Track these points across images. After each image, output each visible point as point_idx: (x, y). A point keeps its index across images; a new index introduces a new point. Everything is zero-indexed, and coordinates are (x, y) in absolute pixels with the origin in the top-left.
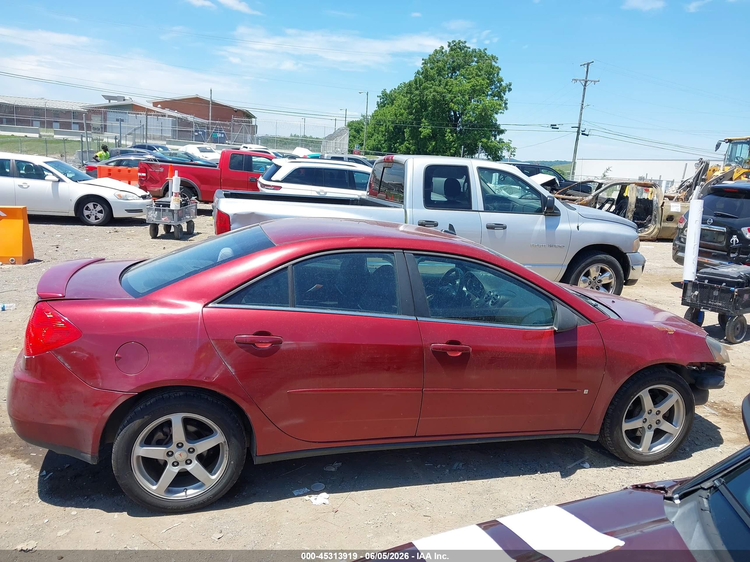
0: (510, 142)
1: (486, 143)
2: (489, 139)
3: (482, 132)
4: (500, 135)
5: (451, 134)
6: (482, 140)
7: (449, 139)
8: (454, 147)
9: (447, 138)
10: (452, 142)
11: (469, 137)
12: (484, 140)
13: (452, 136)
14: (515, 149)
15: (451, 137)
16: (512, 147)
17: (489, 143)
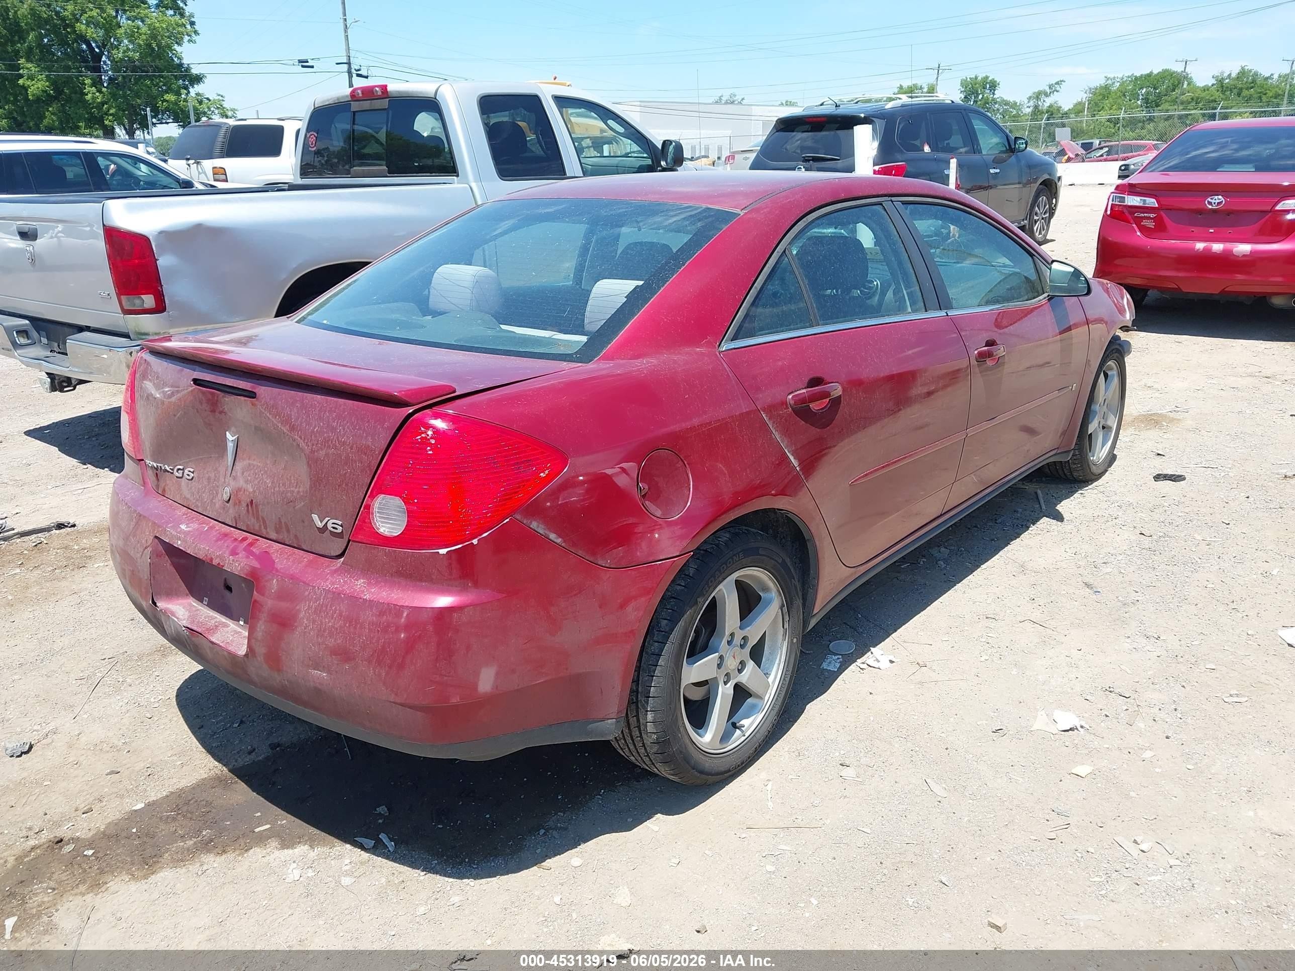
0: (221, 98)
1: (176, 103)
2: (178, 94)
3: (161, 81)
4: (195, 86)
5: (96, 88)
6: (165, 97)
7: (94, 98)
8: (111, 115)
9: (89, 97)
10: (103, 104)
11: (137, 93)
12: (171, 97)
13: (100, 91)
14: (234, 113)
15: (97, 94)
16: (228, 108)
17: (182, 102)
